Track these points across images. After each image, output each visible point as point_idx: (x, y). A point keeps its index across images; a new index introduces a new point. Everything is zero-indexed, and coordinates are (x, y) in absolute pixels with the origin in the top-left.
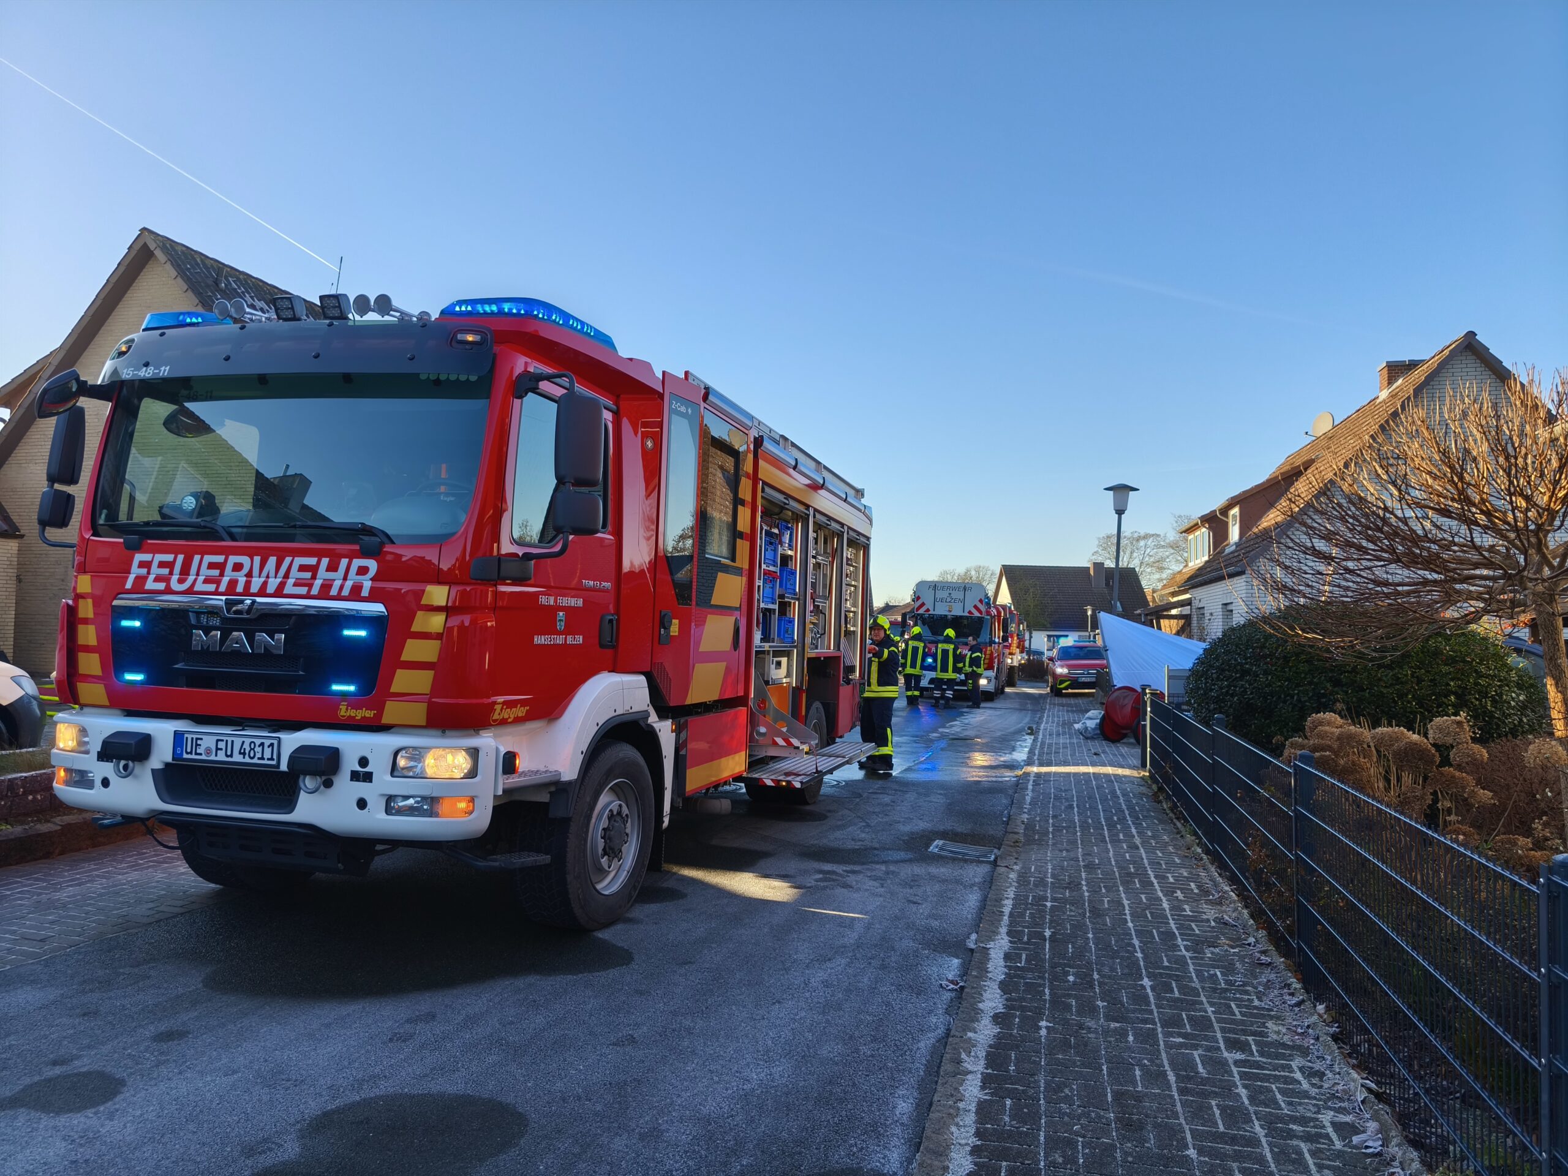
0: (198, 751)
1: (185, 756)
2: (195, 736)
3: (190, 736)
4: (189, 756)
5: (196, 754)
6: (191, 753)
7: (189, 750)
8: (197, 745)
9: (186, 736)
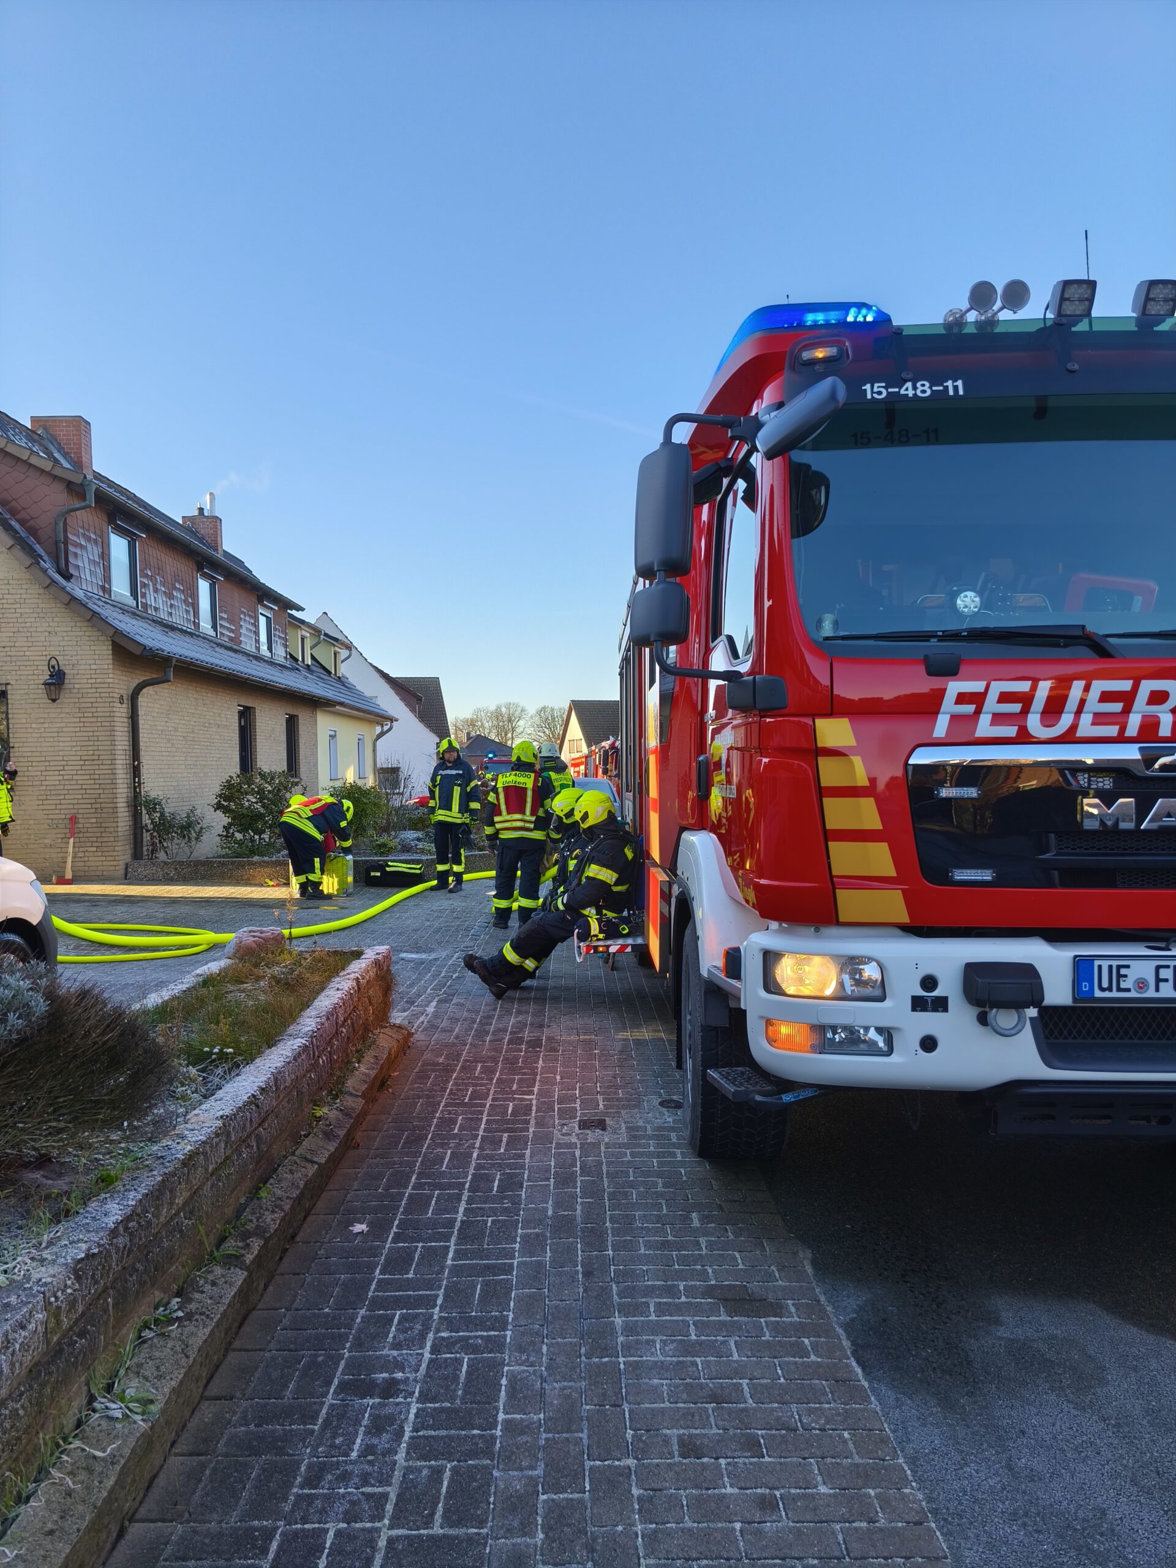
0: (1123, 985)
1: (1098, 994)
2: (1115, 963)
3: (1105, 964)
4: (1107, 994)
5: (1119, 989)
6: (1110, 989)
7: (1105, 984)
8: (1119, 976)
9: (1097, 963)
